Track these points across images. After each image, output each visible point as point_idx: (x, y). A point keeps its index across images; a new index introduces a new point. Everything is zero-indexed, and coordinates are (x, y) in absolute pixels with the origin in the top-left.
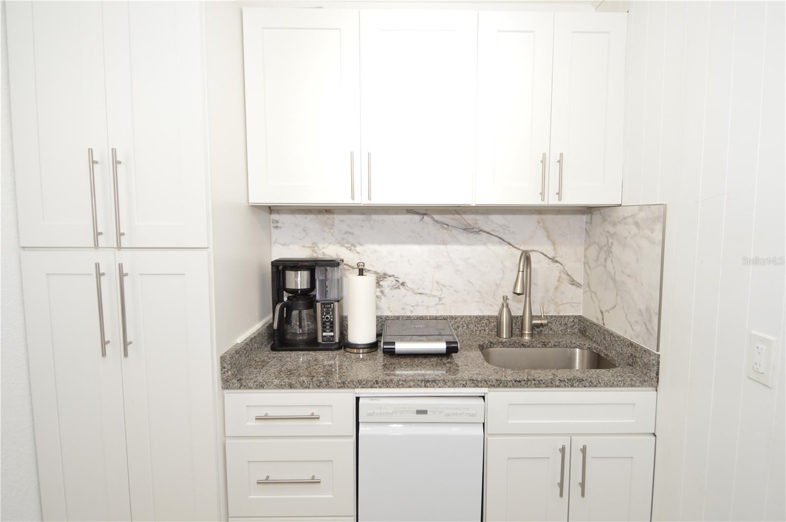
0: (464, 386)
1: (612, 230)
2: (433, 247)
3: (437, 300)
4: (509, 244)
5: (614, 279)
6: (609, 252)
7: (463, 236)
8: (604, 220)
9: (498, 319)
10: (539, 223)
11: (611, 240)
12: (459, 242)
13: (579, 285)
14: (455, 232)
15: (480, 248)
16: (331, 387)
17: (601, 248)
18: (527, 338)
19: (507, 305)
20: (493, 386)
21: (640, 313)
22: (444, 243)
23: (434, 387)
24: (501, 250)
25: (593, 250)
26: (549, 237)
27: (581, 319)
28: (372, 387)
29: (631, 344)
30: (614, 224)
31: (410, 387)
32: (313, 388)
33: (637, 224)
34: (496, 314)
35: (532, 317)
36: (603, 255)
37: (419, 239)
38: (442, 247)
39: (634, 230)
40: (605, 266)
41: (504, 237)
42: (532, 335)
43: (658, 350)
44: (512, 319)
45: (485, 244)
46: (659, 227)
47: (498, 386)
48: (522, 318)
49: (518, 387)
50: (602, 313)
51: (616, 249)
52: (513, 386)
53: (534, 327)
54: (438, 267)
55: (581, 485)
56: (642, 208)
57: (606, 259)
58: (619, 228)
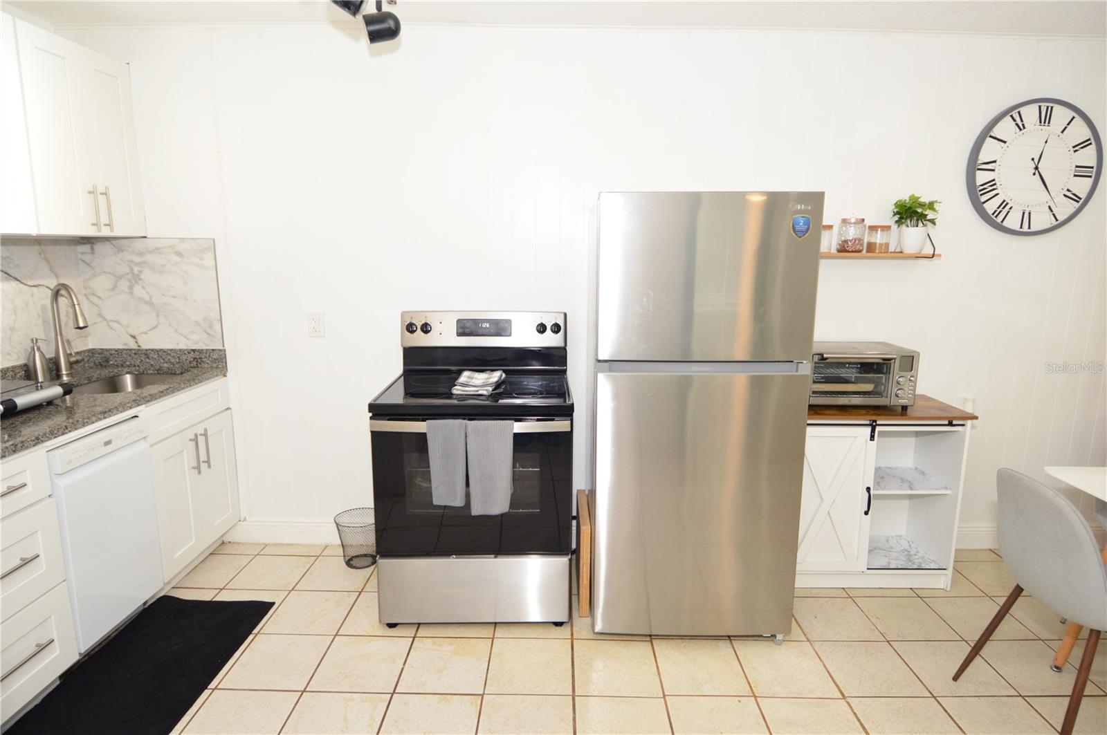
0: (131, 408)
1: (137, 259)
4: (16, 279)
5: (149, 303)
6: (136, 279)
8: (120, 250)
9: (29, 366)
10: (40, 254)
11: (136, 270)
16: (27, 448)
17: (119, 277)
19: (39, 349)
20: (148, 401)
21: (197, 323)
23: (110, 416)
25: (102, 281)
26: (51, 269)
28: (63, 434)
29: (194, 351)
30: (140, 254)
31: (93, 423)
32: (10, 454)
33: (179, 254)
35: (68, 356)
36: (124, 284)
39: (175, 258)
40: (131, 293)
41: (9, 272)
42: (70, 374)
43: (223, 346)
44: (47, 362)
46: (210, 255)
47: (152, 400)
48: (57, 358)
49: (162, 396)
50: (134, 337)
51: (147, 275)
52: (160, 397)
55: (208, 462)
56: (182, 240)
57: (131, 287)
58: (148, 258)
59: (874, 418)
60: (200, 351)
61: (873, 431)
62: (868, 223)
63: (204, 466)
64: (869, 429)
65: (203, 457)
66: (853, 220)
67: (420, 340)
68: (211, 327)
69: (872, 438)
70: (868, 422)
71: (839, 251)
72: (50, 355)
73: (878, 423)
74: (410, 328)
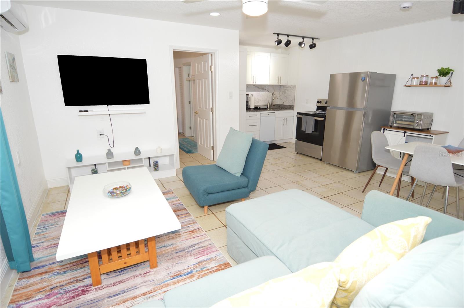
1: (286, 89)
2: (257, 92)
3: (257, 102)
5: (286, 97)
6: (285, 92)
7: (262, 90)
8: (284, 87)
9: (267, 105)
10: (273, 88)
12: (261, 91)
13: (278, 99)
14: (261, 89)
15: (264, 92)
17: (283, 92)
18: (272, 107)
19: (269, 102)
21: (291, 101)
22: (259, 91)
24: (267, 93)
25: (281, 92)
27: (278, 105)
29: (290, 105)
30: (286, 88)
33: (291, 88)
34: (267, 104)
35: (273, 104)
37: (255, 91)
38: (259, 92)
39: (290, 88)
40: (284, 95)
41: (269, 90)
42: (273, 107)
43: (294, 105)
44: (270, 105)
45: (265, 91)
46: (295, 88)
48: (271, 105)
50: (284, 103)
51: (286, 92)
53: (273, 106)
54: (258, 96)
55: (286, 124)
56: (291, 85)
57: (284, 94)
58: (287, 88)
59: (406, 131)
60: (291, 105)
61: (405, 134)
62: (430, 76)
63: (285, 125)
64: (404, 133)
65: (285, 123)
66: (425, 76)
67: (319, 105)
68: (293, 101)
69: (404, 136)
70: (404, 131)
71: (420, 85)
72: (270, 104)
73: (407, 132)
74: (318, 102)
